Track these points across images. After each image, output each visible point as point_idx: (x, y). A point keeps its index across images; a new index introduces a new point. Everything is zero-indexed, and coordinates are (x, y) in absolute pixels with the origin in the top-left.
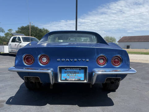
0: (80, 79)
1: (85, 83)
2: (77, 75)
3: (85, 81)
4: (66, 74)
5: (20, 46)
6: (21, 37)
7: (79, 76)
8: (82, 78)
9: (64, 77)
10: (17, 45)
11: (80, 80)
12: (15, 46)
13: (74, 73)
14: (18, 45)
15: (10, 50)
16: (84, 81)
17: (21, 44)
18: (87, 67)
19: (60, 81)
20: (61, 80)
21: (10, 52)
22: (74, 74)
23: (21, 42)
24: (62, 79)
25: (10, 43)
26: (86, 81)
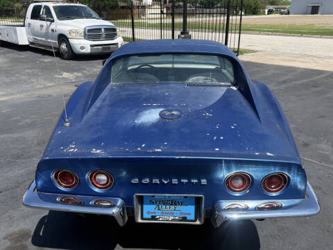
0: (186, 218)
1: (197, 225)
2: (178, 208)
3: (198, 223)
4: (154, 206)
5: (53, 30)
6: (51, 5)
7: (183, 211)
8: (189, 214)
9: (149, 213)
10: (44, 28)
11: (184, 219)
12: (41, 29)
13: (172, 205)
14: (48, 27)
15: (32, 38)
16: (195, 221)
17: (53, 26)
18: (201, 198)
19: (140, 221)
20: (142, 218)
21: (32, 43)
22: (173, 207)
23: (53, 21)
24: (145, 216)
25: (28, 20)
26: (200, 221)
